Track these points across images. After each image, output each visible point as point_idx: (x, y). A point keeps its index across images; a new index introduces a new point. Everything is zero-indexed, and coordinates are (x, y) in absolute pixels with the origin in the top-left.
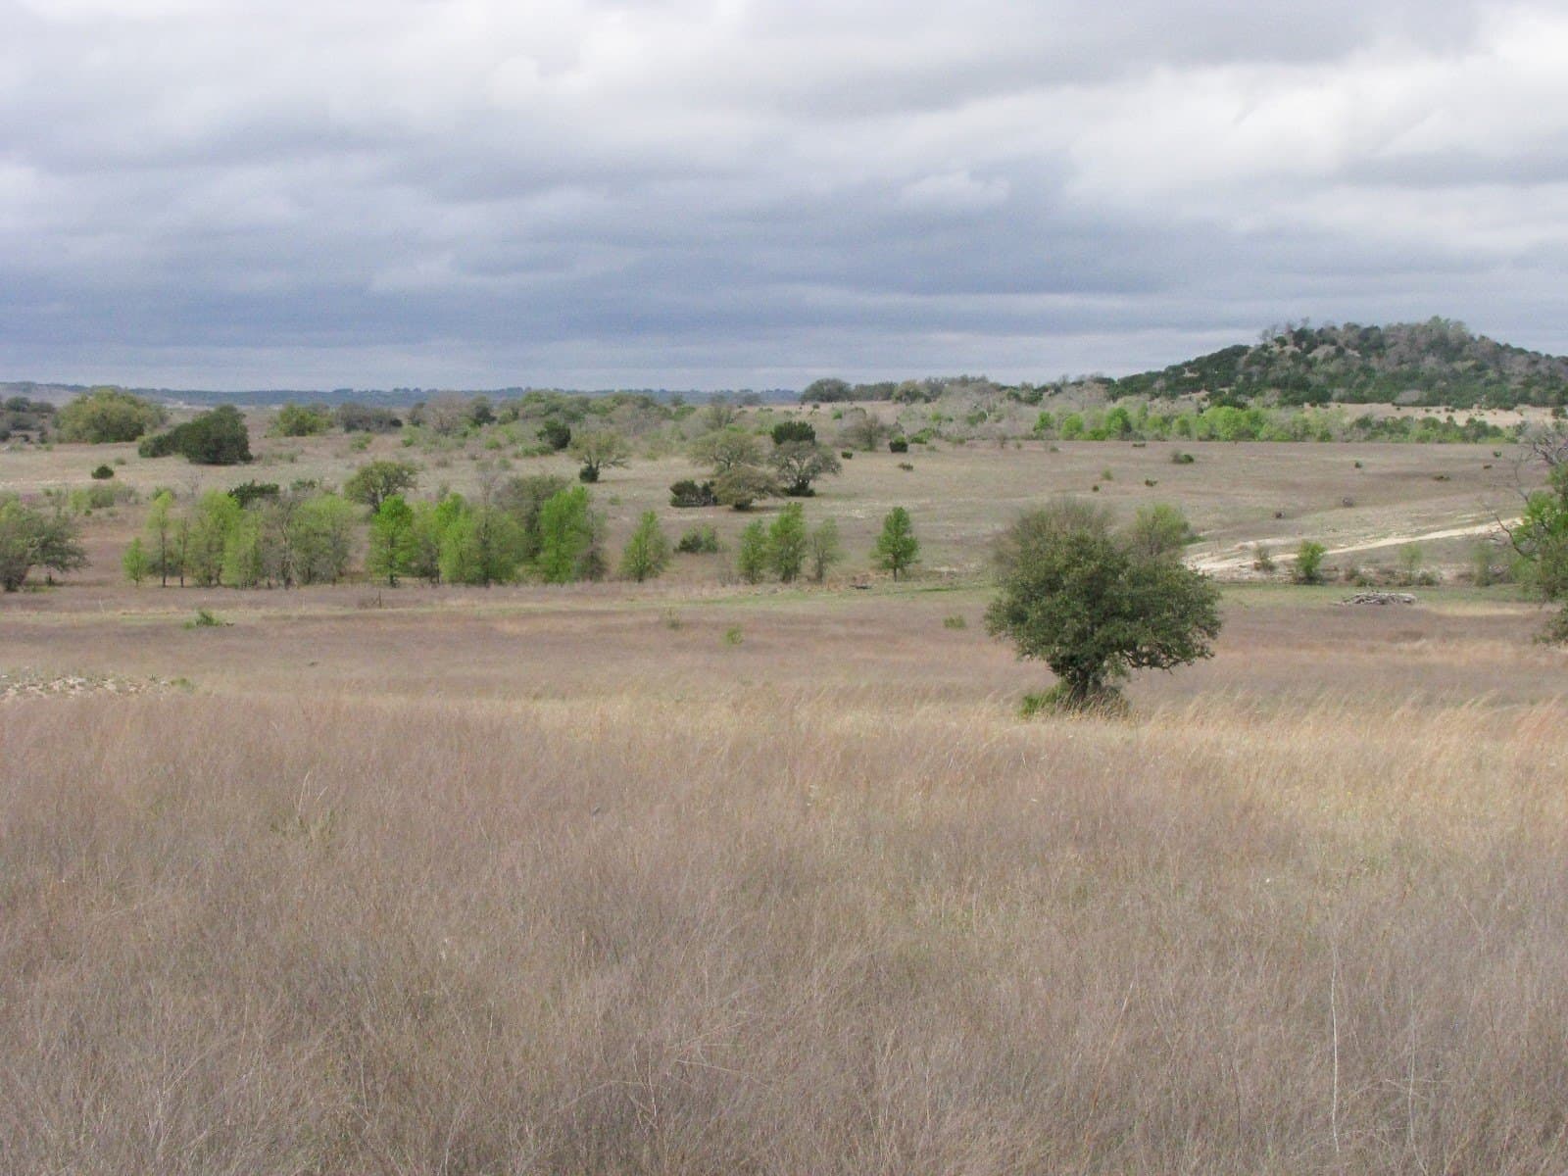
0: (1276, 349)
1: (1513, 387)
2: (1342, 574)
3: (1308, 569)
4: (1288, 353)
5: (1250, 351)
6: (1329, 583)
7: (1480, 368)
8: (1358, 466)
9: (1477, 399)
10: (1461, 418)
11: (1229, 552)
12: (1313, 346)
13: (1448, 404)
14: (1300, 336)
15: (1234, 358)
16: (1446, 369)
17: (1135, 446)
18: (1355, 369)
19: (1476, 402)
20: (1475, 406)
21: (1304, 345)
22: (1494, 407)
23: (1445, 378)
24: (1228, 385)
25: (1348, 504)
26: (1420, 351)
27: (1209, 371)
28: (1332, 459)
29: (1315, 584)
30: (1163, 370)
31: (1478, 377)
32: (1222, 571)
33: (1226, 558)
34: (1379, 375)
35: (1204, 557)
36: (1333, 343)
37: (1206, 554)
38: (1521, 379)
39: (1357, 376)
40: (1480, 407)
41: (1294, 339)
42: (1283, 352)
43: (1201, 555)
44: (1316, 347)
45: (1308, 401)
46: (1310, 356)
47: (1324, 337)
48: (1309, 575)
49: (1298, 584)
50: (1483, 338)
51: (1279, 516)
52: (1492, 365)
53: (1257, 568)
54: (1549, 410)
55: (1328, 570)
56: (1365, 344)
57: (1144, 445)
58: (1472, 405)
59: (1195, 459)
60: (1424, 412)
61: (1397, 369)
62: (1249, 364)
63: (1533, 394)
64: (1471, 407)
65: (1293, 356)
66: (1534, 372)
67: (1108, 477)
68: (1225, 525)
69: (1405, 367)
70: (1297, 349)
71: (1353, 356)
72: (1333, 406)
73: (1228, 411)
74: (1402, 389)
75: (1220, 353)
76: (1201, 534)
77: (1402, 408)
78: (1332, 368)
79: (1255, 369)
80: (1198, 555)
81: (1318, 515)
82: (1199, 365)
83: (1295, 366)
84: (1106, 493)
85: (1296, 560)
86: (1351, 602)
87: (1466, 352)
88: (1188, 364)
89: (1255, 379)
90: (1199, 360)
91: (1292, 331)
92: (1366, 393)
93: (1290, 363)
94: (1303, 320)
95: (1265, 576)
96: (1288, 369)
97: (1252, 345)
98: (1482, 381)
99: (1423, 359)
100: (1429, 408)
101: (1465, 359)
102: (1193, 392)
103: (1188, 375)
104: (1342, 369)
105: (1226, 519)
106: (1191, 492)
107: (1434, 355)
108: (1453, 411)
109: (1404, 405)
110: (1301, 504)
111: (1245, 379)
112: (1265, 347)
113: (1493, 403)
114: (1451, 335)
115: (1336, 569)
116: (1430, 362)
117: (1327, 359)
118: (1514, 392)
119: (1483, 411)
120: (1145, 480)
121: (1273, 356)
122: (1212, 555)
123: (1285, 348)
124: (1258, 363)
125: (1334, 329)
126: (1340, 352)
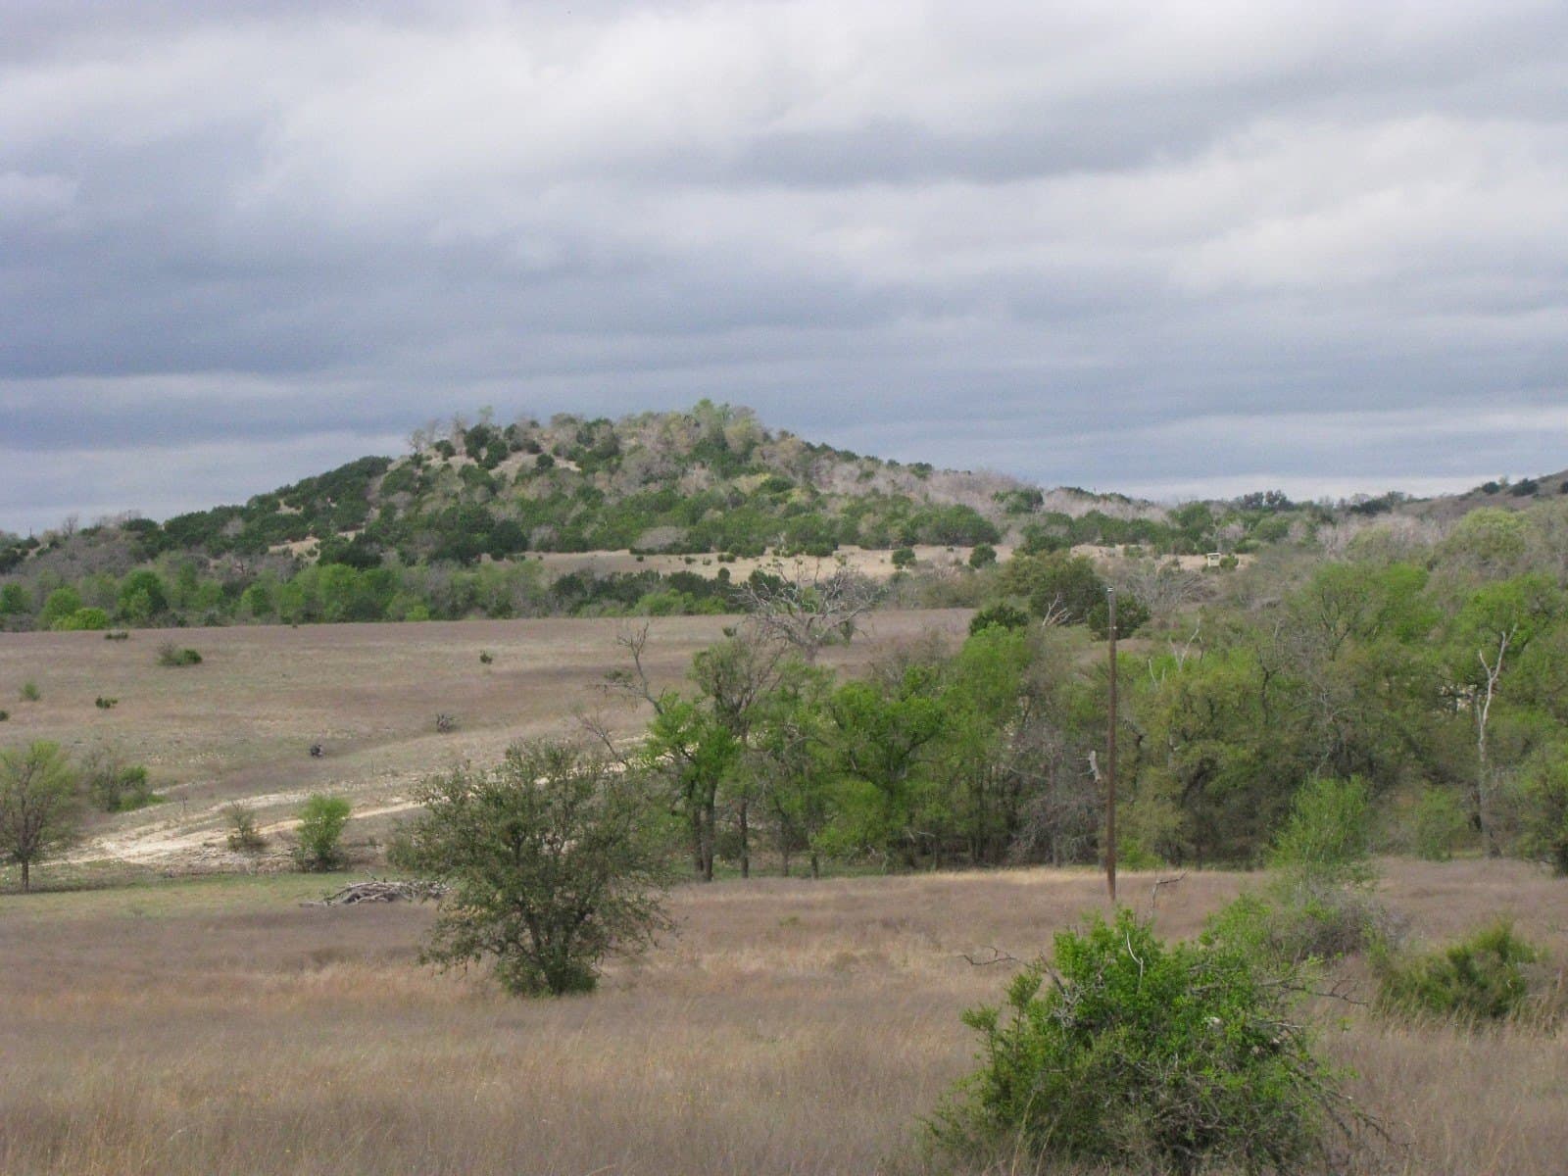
0: (437, 462)
1: (831, 516)
2: (382, 850)
3: (323, 844)
4: (457, 470)
5: (391, 467)
6: (357, 868)
7: (780, 487)
8: (485, 659)
9: (770, 540)
10: (741, 571)
11: (200, 820)
12: (500, 454)
13: (724, 549)
14: (478, 439)
15: (363, 480)
16: (722, 490)
17: (109, 637)
18: (569, 494)
19: (772, 545)
20: (769, 550)
21: (484, 453)
22: (800, 551)
23: (721, 506)
24: (353, 527)
25: (445, 727)
26: (678, 460)
27: (319, 504)
28: (446, 649)
29: (335, 870)
30: (243, 503)
31: (774, 502)
32: (172, 855)
33: (191, 831)
34: (612, 501)
35: (153, 831)
36: (534, 449)
37: (158, 826)
38: (845, 503)
39: (573, 504)
40: (776, 553)
41: (467, 442)
42: (448, 466)
43: (148, 828)
44: (504, 458)
45: (488, 552)
46: (493, 473)
47: (517, 440)
48: (324, 857)
49: (304, 871)
50: (784, 434)
51: (315, 752)
52: (800, 480)
53: (234, 846)
54: (888, 555)
55: (356, 845)
56: (588, 450)
57: (125, 637)
58: (764, 549)
59: (204, 658)
60: (684, 562)
61: (640, 491)
62: (388, 490)
63: (863, 527)
64: (761, 552)
65: (466, 473)
66: (869, 490)
67: (31, 694)
68: (216, 771)
69: (654, 488)
70: (472, 461)
71: (567, 470)
72: (531, 556)
73: (335, 573)
74: (651, 524)
75: (340, 471)
76: (155, 793)
77: (645, 557)
78: (530, 492)
79: (400, 498)
80: (142, 829)
81: (382, 749)
82: (304, 493)
83: (468, 491)
84: (22, 723)
85: (299, 829)
86: (338, 901)
87: (755, 460)
88: (285, 492)
89: (400, 515)
90: (305, 484)
91: (464, 431)
92: (586, 534)
93: (459, 486)
94: (482, 412)
95: (247, 861)
96: (456, 496)
97: (395, 456)
98: (782, 507)
99: (684, 473)
100: (692, 556)
101: (754, 472)
102: (294, 541)
103: (285, 510)
104: (546, 495)
105: (223, 762)
106: (173, 717)
107: (703, 466)
108: (731, 560)
109: (651, 552)
110: (366, 729)
111: (383, 515)
112: (417, 460)
113: (797, 545)
114: (732, 431)
115: (373, 843)
116: (698, 478)
117: (524, 477)
118: (833, 524)
119: (782, 560)
120: (96, 698)
121: (429, 474)
122: (167, 828)
123: (452, 460)
124: (405, 488)
125: (534, 424)
126: (545, 463)
